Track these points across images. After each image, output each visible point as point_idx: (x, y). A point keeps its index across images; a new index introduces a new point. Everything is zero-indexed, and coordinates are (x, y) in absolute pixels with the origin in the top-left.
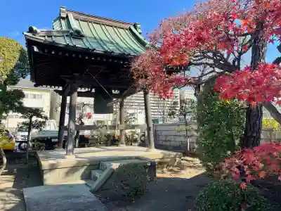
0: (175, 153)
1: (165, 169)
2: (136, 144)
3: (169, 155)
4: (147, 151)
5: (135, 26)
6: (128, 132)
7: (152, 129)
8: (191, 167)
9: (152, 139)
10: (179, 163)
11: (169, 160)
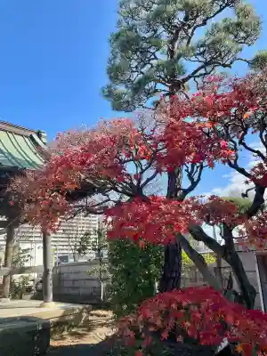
0: (81, 307)
1: (65, 333)
2: (30, 296)
3: (73, 310)
4: (41, 306)
5: (39, 135)
6: (17, 278)
7: (51, 273)
8: (102, 325)
9: (50, 288)
10: (87, 321)
11: (72, 317)
